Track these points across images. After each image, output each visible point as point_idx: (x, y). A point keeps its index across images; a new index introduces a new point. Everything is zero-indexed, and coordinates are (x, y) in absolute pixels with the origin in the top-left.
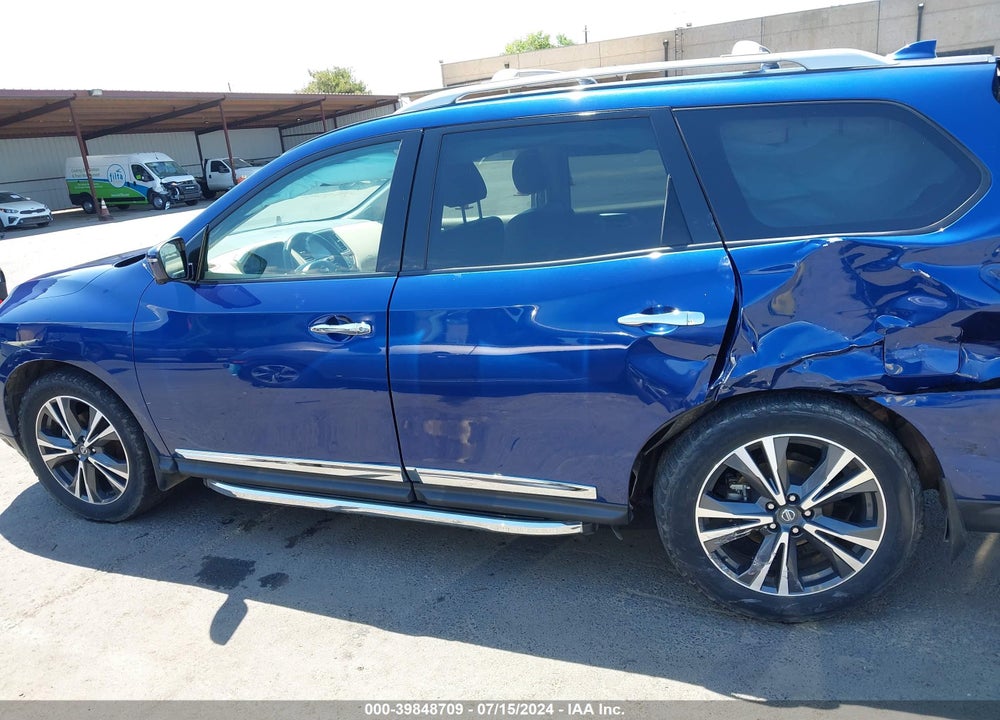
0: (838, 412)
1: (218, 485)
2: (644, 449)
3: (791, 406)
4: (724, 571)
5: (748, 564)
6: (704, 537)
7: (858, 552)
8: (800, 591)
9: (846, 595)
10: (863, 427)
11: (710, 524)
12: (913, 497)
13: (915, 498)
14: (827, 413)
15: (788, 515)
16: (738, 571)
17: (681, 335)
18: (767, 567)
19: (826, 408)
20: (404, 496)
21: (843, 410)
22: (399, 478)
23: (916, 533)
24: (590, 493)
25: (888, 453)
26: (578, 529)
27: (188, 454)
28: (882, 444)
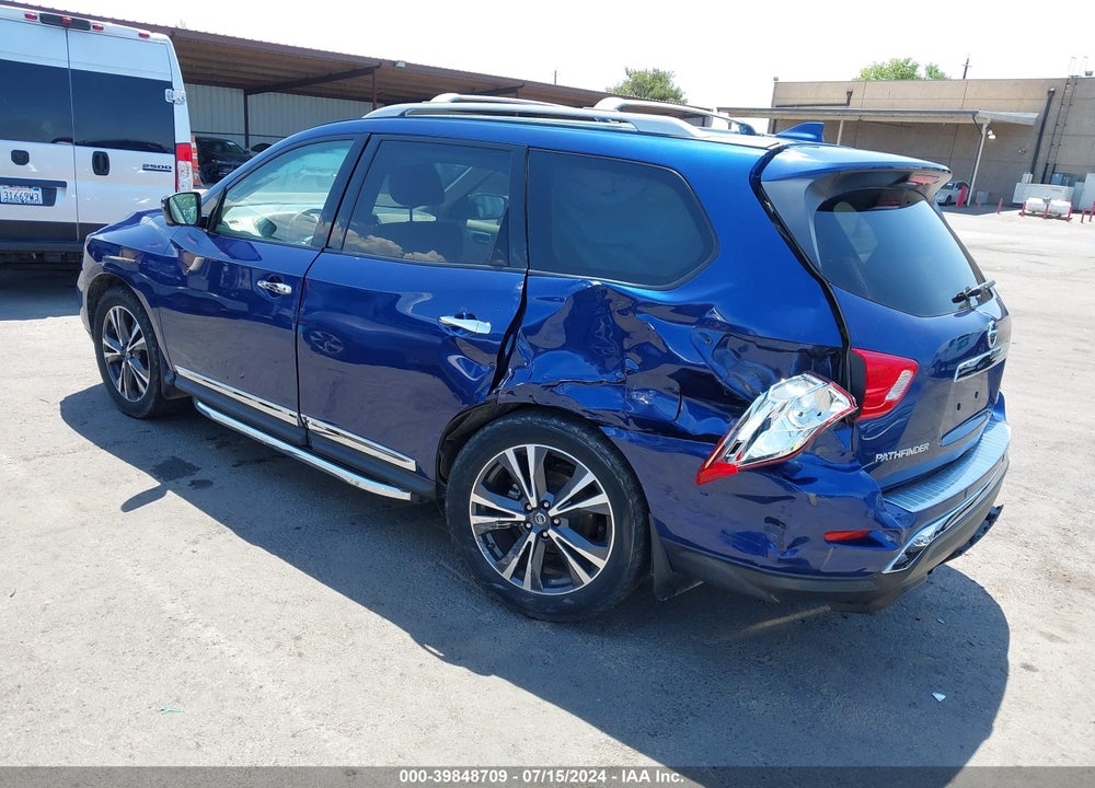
0: (585, 435)
1: (199, 404)
2: (447, 434)
3: (550, 422)
4: (485, 554)
5: (505, 554)
6: (475, 520)
7: (588, 567)
8: (540, 590)
9: (572, 603)
10: (601, 454)
11: (482, 511)
12: (633, 527)
13: (636, 529)
14: (576, 435)
15: (540, 520)
16: (496, 558)
17: (475, 340)
18: (516, 560)
19: (576, 429)
20: (298, 438)
21: (590, 435)
22: (295, 422)
23: (633, 561)
24: (411, 465)
25: (618, 483)
26: (406, 496)
27: (182, 371)
28: (614, 472)
